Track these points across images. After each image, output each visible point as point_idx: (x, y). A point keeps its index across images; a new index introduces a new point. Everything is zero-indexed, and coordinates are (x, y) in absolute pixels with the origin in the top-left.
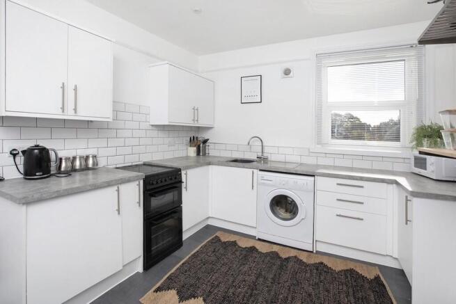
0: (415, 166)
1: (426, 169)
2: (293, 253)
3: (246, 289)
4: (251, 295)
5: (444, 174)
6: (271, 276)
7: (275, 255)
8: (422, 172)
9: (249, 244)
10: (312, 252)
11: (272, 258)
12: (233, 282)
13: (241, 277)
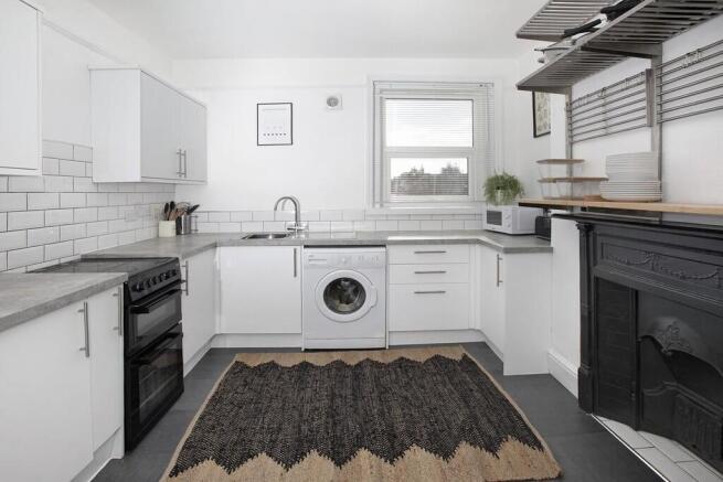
0: (488, 222)
1: (500, 224)
2: (362, 356)
3: (323, 418)
4: (335, 424)
5: (519, 228)
6: (349, 392)
7: (340, 365)
8: (497, 228)
9: (296, 360)
10: (384, 349)
11: (339, 369)
12: (301, 416)
13: (308, 407)
